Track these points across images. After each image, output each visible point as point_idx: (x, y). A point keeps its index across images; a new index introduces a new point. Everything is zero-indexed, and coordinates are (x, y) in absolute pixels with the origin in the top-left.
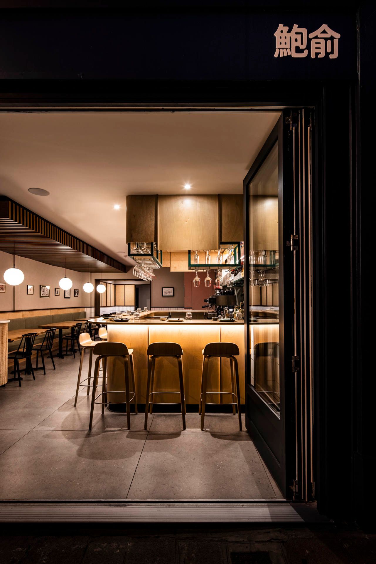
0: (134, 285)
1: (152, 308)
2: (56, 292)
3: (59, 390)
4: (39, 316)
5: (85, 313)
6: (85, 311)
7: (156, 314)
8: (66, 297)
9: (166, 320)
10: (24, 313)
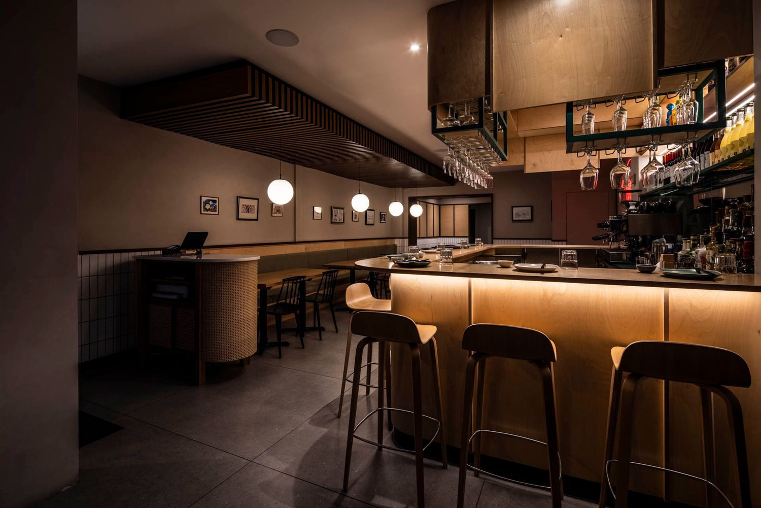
0: (467, 205)
1: (494, 241)
2: (354, 217)
3: (328, 375)
4: (329, 249)
5: (395, 246)
6: (396, 243)
7: (497, 250)
8: (367, 223)
9: (512, 266)
10: (307, 245)
